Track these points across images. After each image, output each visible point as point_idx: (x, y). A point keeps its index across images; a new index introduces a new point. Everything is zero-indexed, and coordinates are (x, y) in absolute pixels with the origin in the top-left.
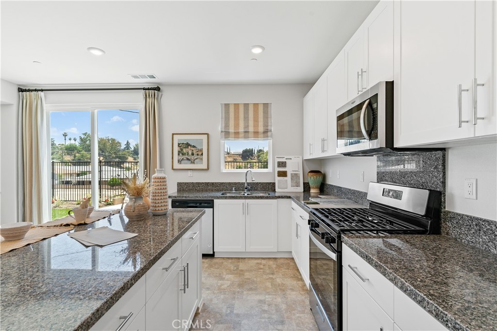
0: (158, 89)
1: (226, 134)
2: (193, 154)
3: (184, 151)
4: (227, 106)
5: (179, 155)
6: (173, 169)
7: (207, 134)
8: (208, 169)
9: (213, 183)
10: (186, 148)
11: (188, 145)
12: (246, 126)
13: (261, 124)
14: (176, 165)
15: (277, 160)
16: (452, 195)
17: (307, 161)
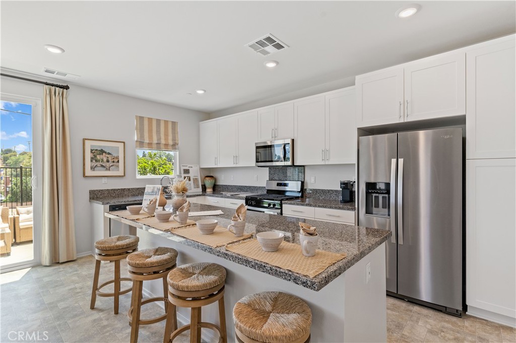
0: (67, 88)
1: (141, 144)
2: (108, 161)
3: (98, 157)
4: (141, 119)
5: (91, 161)
6: (84, 176)
7: (124, 143)
8: (125, 175)
9: (129, 189)
10: (100, 154)
11: (102, 152)
12: (159, 139)
13: (170, 138)
14: (89, 172)
15: (183, 168)
16: (307, 183)
17: (202, 169)
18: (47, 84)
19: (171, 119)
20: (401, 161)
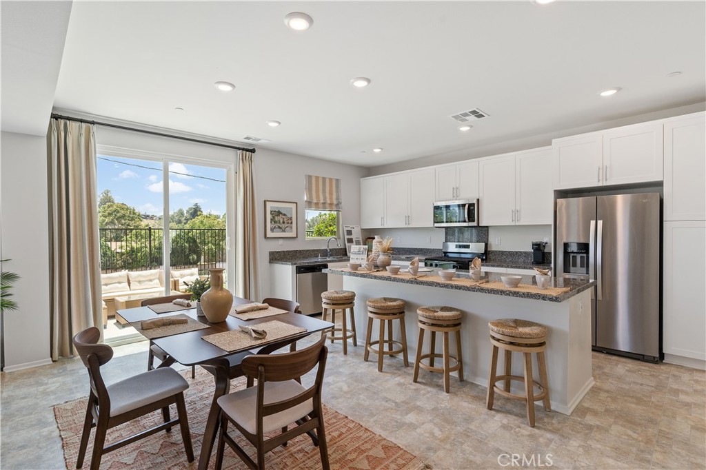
0: (253, 151)
1: (309, 204)
2: (284, 223)
3: (276, 218)
4: (310, 178)
5: (271, 223)
6: (265, 237)
7: (296, 203)
8: (297, 237)
9: (300, 251)
10: (277, 216)
11: (279, 213)
12: (325, 199)
13: (334, 196)
14: (269, 234)
15: (346, 229)
16: (491, 244)
17: (363, 230)
18: (239, 149)
19: (335, 177)
20: (600, 223)
